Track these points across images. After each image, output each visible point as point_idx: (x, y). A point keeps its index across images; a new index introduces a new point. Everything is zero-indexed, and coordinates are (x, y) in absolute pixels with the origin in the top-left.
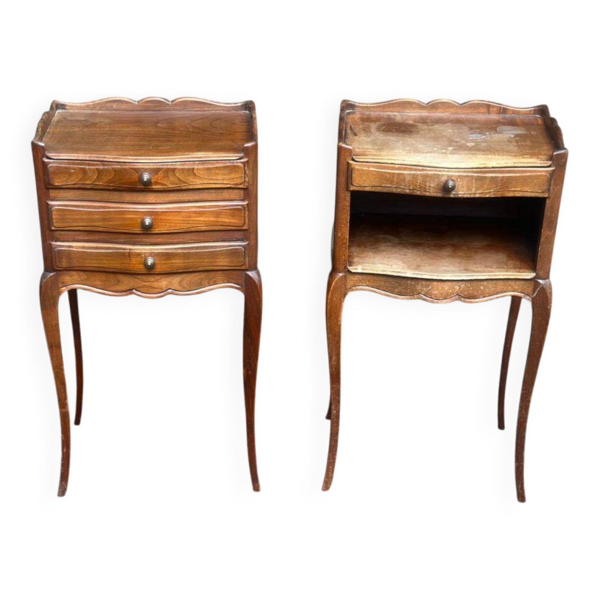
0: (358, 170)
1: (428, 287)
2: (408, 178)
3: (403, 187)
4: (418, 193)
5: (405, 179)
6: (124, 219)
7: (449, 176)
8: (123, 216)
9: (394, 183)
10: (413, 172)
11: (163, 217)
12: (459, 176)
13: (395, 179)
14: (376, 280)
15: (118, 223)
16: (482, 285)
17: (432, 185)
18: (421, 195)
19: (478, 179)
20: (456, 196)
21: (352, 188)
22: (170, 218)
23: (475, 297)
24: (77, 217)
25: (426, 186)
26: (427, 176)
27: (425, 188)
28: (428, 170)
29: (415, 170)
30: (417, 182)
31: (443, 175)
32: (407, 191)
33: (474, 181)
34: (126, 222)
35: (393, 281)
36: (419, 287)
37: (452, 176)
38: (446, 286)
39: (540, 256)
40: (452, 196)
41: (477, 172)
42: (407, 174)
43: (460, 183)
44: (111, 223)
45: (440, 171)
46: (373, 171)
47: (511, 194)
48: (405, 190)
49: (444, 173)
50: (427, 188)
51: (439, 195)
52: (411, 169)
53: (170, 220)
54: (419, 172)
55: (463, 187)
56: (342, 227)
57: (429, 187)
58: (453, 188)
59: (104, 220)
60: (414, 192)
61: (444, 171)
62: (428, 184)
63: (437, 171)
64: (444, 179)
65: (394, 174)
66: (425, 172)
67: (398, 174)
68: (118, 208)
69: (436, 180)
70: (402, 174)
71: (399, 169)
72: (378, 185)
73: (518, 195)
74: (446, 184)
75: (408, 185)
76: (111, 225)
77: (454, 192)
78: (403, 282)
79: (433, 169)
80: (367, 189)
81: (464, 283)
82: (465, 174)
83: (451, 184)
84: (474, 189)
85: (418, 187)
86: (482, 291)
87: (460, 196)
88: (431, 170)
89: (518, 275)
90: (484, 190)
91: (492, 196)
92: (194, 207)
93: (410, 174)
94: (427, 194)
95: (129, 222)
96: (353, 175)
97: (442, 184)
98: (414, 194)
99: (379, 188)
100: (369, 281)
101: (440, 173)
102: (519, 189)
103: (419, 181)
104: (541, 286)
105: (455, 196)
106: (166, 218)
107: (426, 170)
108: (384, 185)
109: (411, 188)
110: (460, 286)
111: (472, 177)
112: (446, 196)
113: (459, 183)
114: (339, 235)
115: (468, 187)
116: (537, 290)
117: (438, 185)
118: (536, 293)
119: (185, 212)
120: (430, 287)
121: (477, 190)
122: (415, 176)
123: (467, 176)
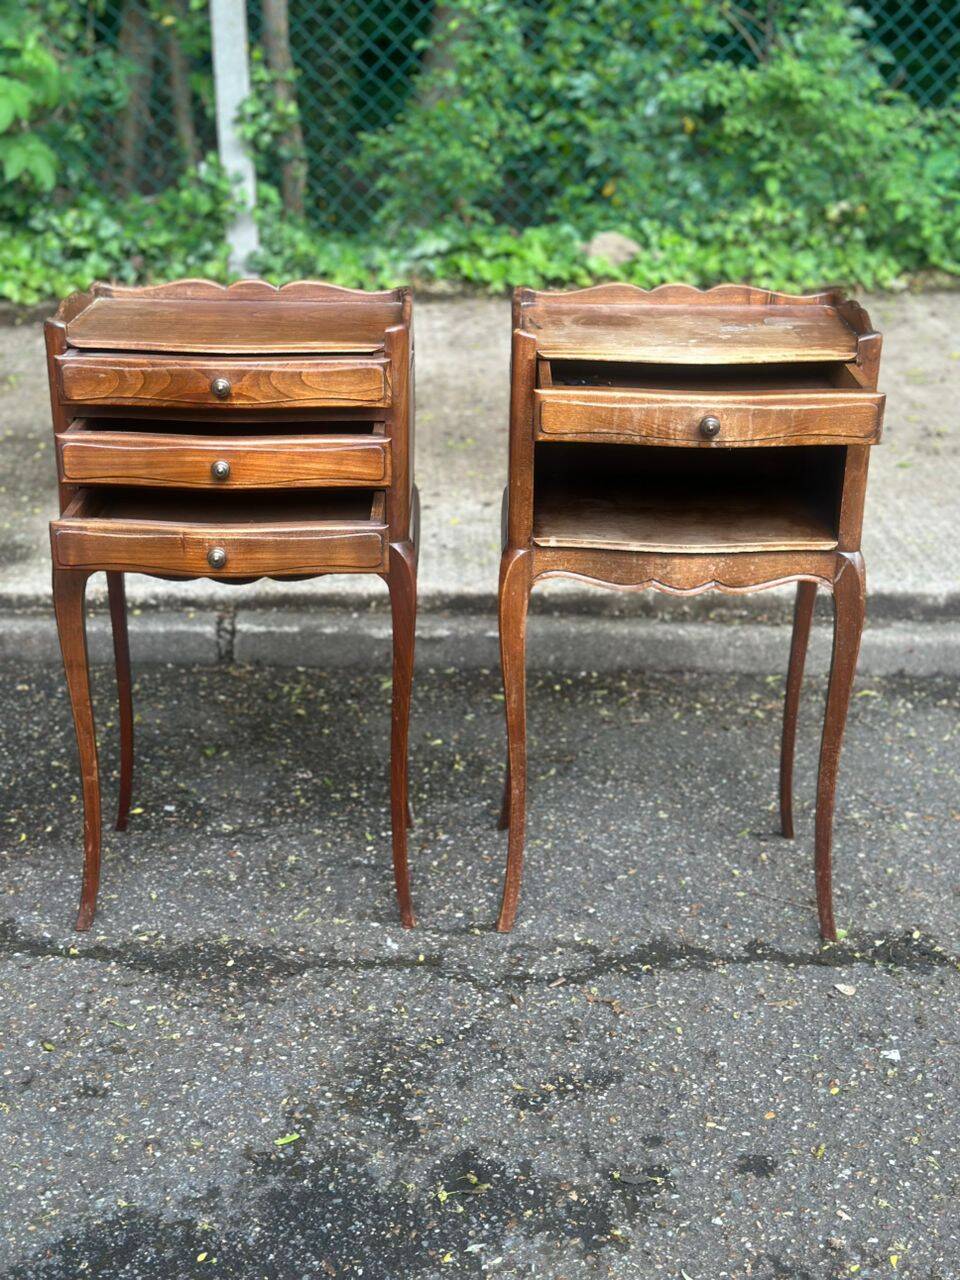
2: (638, 416)
3: (630, 432)
4: (657, 442)
5: (632, 418)
6: (183, 464)
7: (708, 411)
8: (182, 459)
9: (615, 426)
10: (647, 405)
11: (247, 461)
12: (726, 410)
13: (615, 418)
15: (173, 470)
17: (680, 427)
18: (660, 444)
19: (756, 414)
20: (722, 445)
21: (541, 437)
22: (257, 463)
24: (106, 460)
25: (669, 428)
26: (670, 411)
27: (668, 433)
29: (650, 402)
30: (654, 424)
31: (697, 409)
32: (638, 439)
33: (750, 417)
34: (185, 469)
36: (649, 569)
37: (712, 410)
40: (713, 445)
41: (754, 404)
42: (636, 409)
43: (728, 422)
44: (160, 471)
45: (692, 402)
46: (578, 405)
47: (812, 442)
48: (634, 437)
49: (699, 405)
50: (671, 431)
51: (693, 444)
52: (643, 402)
53: (259, 466)
54: (656, 406)
55: (731, 429)
57: (675, 430)
58: (715, 431)
59: (149, 465)
60: (649, 440)
61: (699, 401)
62: (672, 426)
64: (699, 416)
65: (613, 409)
66: (667, 405)
67: (622, 410)
68: (174, 444)
69: (686, 418)
70: (628, 409)
71: (622, 401)
72: (589, 431)
73: (825, 441)
74: (703, 423)
75: (638, 428)
76: (163, 474)
77: (716, 439)
80: (569, 437)
82: (734, 406)
83: (711, 423)
84: (750, 433)
85: (656, 431)
87: (727, 445)
90: (768, 435)
91: (781, 444)
92: (299, 445)
94: (672, 443)
95: (192, 469)
96: (543, 414)
97: (697, 425)
99: (588, 435)
101: (693, 406)
102: (825, 432)
103: (656, 422)
105: (719, 445)
106: (252, 461)
108: (597, 431)
109: (644, 434)
111: (748, 410)
112: (704, 445)
113: (726, 422)
115: (741, 430)
117: (689, 426)
119: (284, 453)
121: (755, 434)
122: (649, 413)
123: (739, 410)
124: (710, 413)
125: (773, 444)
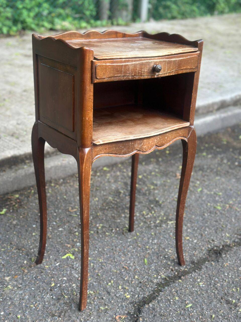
0: (100, 66)
1: (141, 144)
2: (131, 68)
3: (128, 75)
5: (129, 68)
9: (123, 73)
10: (134, 63)
12: (160, 62)
13: (123, 69)
14: (110, 147)
16: (166, 136)
17: (146, 70)
18: (138, 79)
19: (168, 62)
20: (158, 76)
21: (96, 81)
23: (163, 145)
25: (142, 71)
26: (142, 64)
27: (142, 73)
28: (143, 60)
29: (135, 61)
30: (137, 70)
32: (130, 78)
33: (166, 64)
35: (121, 145)
36: (136, 146)
38: (151, 141)
39: (191, 111)
40: (156, 77)
41: (167, 58)
42: (130, 65)
45: (149, 60)
46: (109, 65)
48: (129, 77)
49: (152, 61)
50: (143, 72)
51: (149, 77)
52: (132, 61)
54: (138, 62)
56: (88, 113)
57: (144, 72)
60: (134, 77)
61: (152, 59)
62: (143, 70)
63: (148, 60)
64: (152, 65)
65: (122, 66)
66: (141, 62)
67: (125, 66)
69: (148, 66)
70: (127, 65)
71: (125, 62)
72: (113, 76)
73: (184, 72)
75: (131, 72)
77: (157, 74)
78: (127, 144)
79: (145, 58)
80: (106, 80)
81: (159, 136)
82: (162, 60)
84: (166, 70)
85: (137, 73)
86: (166, 140)
87: (160, 76)
88: (144, 60)
89: (183, 125)
90: (171, 70)
91: (174, 74)
93: (132, 64)
96: (97, 71)
97: (151, 69)
98: (134, 79)
99: (113, 78)
100: (106, 149)
101: (150, 61)
102: (185, 68)
103: (138, 69)
104: (192, 129)
107: (141, 60)
108: (116, 75)
109: (133, 75)
110: (157, 139)
111: (166, 61)
112: (153, 77)
114: (87, 119)
115: (164, 69)
116: (190, 133)
117: (149, 70)
118: (190, 135)
120: (142, 144)
121: (168, 71)
122: (135, 66)
123: (164, 61)
124: (155, 63)
125: (171, 74)
